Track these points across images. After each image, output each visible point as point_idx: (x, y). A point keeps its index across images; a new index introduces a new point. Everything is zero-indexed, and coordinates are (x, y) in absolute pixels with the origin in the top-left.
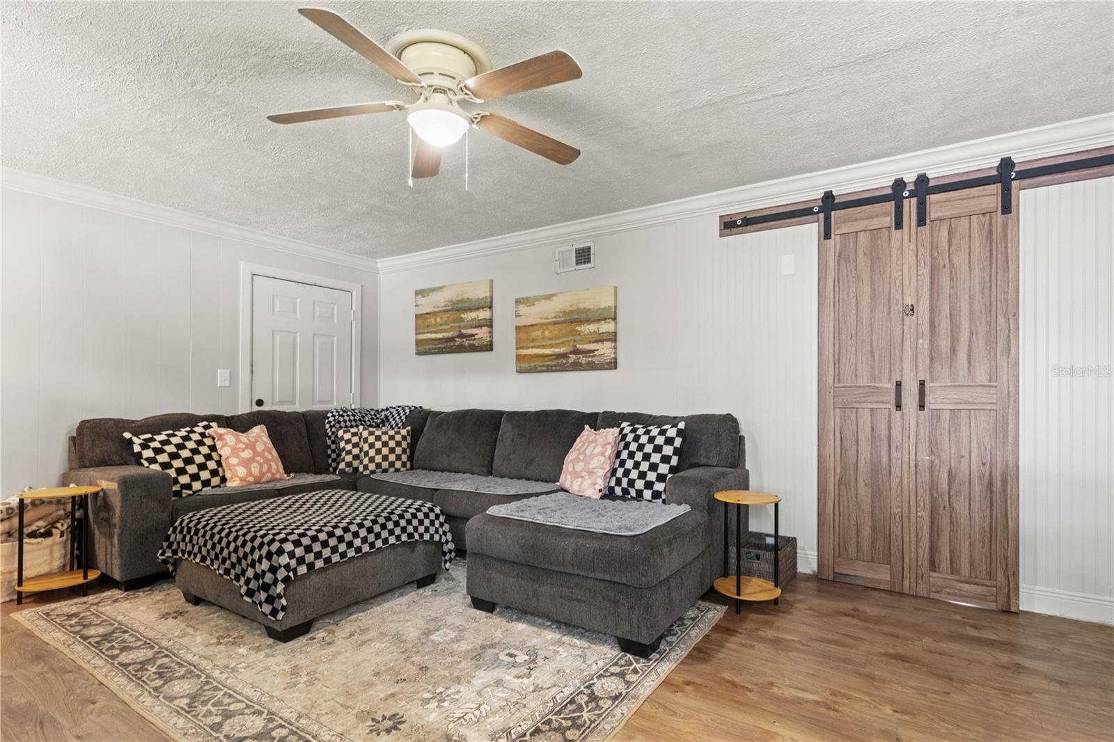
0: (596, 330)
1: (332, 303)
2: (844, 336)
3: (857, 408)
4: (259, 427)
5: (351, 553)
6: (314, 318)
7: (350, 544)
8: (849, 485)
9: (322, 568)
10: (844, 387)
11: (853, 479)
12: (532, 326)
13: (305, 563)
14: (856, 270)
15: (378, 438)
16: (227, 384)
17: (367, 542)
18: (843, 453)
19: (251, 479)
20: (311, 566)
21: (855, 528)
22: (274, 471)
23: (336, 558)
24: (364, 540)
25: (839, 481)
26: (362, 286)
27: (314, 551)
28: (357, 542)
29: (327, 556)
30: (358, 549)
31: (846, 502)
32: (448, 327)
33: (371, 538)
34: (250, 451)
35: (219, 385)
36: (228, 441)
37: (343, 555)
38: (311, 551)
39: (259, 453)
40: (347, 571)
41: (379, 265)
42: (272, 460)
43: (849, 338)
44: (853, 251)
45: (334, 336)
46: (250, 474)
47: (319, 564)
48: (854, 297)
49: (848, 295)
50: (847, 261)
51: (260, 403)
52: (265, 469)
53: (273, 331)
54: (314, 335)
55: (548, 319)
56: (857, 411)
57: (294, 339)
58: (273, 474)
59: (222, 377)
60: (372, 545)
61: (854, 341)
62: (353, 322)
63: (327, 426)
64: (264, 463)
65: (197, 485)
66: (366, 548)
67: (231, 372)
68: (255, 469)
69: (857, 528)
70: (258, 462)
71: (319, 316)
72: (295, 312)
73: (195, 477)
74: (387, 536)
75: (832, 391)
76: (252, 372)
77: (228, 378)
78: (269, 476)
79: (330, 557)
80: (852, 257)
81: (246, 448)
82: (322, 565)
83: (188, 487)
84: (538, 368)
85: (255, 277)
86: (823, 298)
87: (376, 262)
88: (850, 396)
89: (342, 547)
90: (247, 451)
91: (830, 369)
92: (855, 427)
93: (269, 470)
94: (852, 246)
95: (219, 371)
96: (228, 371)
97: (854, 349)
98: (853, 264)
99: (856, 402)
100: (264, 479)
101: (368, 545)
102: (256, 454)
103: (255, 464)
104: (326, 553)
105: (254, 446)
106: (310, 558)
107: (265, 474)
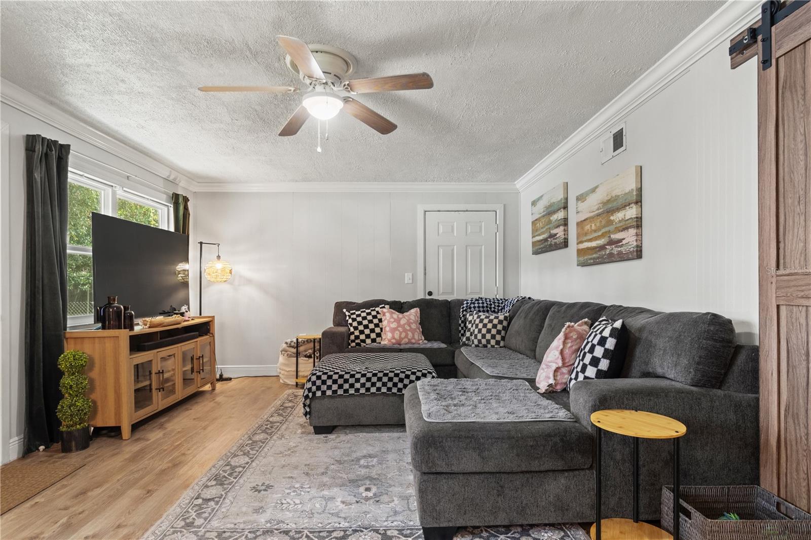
0: (623, 217)
1: (480, 222)
2: (790, 201)
3: (807, 306)
4: (415, 309)
5: (352, 391)
6: (466, 234)
7: (352, 386)
8: (798, 418)
9: (331, 396)
10: (788, 275)
11: (802, 410)
12: (584, 220)
13: (320, 390)
14: (804, 100)
15: (491, 321)
16: (411, 282)
17: (364, 387)
18: (791, 370)
19: (394, 341)
20: (324, 393)
21: (804, 484)
22: (409, 337)
23: (340, 392)
24: (363, 385)
25: (786, 410)
26: (505, 206)
27: (327, 384)
28: (358, 385)
29: (335, 389)
30: (357, 390)
31: (794, 443)
32: (545, 229)
33: (368, 385)
34: (396, 324)
35: (406, 282)
36: (388, 317)
37: (346, 391)
38: (325, 384)
39: (400, 325)
40: (350, 402)
41: (518, 186)
42: (409, 330)
43: (796, 203)
44: (800, 73)
45: (482, 246)
46: (393, 338)
47: (329, 393)
48: (801, 141)
49: (794, 139)
50: (793, 90)
51: (430, 294)
52: (403, 335)
53: (438, 247)
54: (466, 246)
55: (594, 212)
56: (807, 311)
57: (453, 250)
58: (409, 339)
59: (408, 277)
60: (368, 390)
61: (802, 207)
62: (497, 233)
63: (461, 310)
64: (403, 331)
65: (368, 341)
66: (363, 391)
67: (412, 275)
68: (397, 336)
69: (808, 484)
70: (399, 331)
71: (471, 232)
72: (453, 231)
73: (368, 336)
74: (381, 386)
75: (774, 280)
76: (425, 274)
77: (411, 278)
78: (407, 340)
79: (336, 391)
80: (799, 82)
81: (394, 322)
82: (331, 394)
83: (364, 341)
84: (589, 261)
85: (427, 213)
86: (763, 152)
87: (515, 185)
88: (795, 288)
89: (346, 386)
90: (394, 323)
91: (772, 250)
92: (804, 335)
93: (406, 336)
94: (799, 66)
95: (406, 274)
96: (411, 274)
97: (802, 218)
98: (800, 92)
99: (802, 297)
100: (403, 342)
101: (365, 388)
102: (399, 325)
103: (397, 332)
104: (335, 387)
105: (400, 321)
106: (324, 388)
107: (403, 339)
